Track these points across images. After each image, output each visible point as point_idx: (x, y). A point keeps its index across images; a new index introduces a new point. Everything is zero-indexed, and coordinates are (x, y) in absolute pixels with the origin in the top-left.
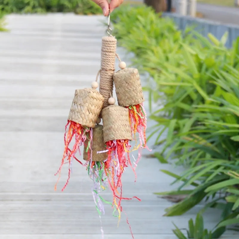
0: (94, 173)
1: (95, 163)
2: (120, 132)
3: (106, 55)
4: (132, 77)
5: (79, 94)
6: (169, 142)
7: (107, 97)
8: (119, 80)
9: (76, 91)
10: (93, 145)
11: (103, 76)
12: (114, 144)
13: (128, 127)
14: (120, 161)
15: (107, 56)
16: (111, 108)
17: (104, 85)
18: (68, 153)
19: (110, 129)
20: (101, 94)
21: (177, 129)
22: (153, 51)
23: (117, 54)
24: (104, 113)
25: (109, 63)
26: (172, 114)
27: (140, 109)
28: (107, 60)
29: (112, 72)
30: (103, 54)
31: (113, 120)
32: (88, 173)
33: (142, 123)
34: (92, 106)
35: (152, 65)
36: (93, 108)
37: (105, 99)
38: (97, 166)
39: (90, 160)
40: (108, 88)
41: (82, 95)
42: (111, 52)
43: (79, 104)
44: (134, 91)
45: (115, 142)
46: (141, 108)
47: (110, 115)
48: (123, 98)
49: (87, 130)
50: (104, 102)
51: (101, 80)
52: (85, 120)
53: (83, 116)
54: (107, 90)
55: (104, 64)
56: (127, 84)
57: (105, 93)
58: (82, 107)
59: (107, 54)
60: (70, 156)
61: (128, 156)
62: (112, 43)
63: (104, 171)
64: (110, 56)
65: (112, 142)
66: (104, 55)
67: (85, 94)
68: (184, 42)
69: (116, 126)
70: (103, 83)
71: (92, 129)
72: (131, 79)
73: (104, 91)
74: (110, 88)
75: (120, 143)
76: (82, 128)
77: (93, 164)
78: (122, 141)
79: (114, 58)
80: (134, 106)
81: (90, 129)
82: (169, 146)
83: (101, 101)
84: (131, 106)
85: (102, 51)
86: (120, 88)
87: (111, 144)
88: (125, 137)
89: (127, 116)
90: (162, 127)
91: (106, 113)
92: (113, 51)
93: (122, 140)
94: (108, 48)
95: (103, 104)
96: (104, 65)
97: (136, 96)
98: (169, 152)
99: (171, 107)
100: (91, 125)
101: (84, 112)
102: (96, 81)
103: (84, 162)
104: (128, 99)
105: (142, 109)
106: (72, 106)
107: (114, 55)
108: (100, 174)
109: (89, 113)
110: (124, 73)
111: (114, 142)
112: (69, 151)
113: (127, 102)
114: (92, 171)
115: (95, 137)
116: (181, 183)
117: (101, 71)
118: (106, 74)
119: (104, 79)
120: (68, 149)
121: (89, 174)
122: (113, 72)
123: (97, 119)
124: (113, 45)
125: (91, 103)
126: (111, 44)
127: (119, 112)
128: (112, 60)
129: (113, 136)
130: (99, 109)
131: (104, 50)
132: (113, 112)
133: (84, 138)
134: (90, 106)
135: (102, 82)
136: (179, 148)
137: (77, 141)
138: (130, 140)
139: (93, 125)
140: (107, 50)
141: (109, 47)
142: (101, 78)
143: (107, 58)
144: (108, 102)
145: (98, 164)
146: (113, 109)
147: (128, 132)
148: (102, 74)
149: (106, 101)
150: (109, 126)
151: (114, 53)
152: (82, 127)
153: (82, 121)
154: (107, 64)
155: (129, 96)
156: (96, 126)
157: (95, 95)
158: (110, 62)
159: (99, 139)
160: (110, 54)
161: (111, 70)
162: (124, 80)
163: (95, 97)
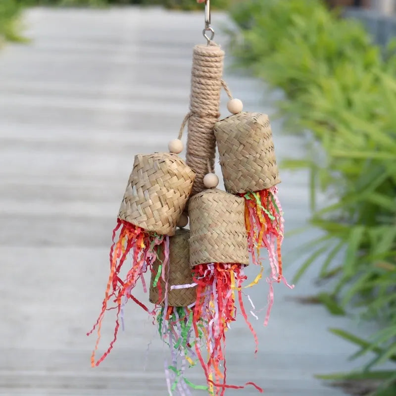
0: (171, 330)
1: (175, 310)
2: (222, 246)
3: (200, 83)
4: (253, 132)
5: (142, 165)
6: (348, 271)
7: (202, 171)
8: (226, 137)
9: (136, 158)
10: (170, 273)
11: (193, 129)
12: (209, 272)
13: (241, 236)
14: (221, 309)
15: (203, 86)
16: (206, 196)
17: (194, 147)
18: (117, 288)
19: (201, 239)
20: (189, 165)
21: (366, 247)
22: (320, 87)
23: (225, 83)
24: (193, 204)
25: (207, 102)
26: (356, 216)
27: (270, 199)
28: (203, 94)
29: (213, 120)
30: (195, 82)
31: (210, 222)
32: (160, 330)
33: (274, 229)
34: (168, 191)
35: (318, 115)
36: (170, 194)
37: (197, 177)
38: (177, 316)
39: (164, 302)
40: (204, 154)
41: (148, 167)
42: (211, 77)
43: (142, 187)
44: (255, 161)
45: (211, 268)
46: (272, 196)
47: (204, 210)
48: (234, 175)
49: (157, 241)
50: (195, 182)
51: (189, 137)
52: (152, 221)
53: (148, 210)
54: (203, 157)
55: (197, 102)
56: (242, 147)
57: (197, 163)
58: (146, 192)
59: (203, 81)
60: (120, 295)
61: (240, 298)
62: (213, 59)
63: (193, 328)
64: (209, 87)
65: (205, 266)
66: (197, 85)
67: (153, 166)
68: (384, 70)
69: (215, 235)
70: (194, 143)
71: (168, 239)
72: (250, 136)
73: (196, 159)
74: (209, 154)
75: (222, 270)
76: (148, 236)
77: (170, 311)
78: (226, 266)
79: (217, 90)
80: (256, 192)
81: (165, 239)
82: (348, 280)
83: (189, 181)
84: (249, 192)
85: (194, 75)
86: (227, 153)
87: (204, 271)
88: (233, 257)
89: (240, 214)
90: (335, 242)
91: (196, 206)
92: (216, 75)
93: (228, 264)
94: (206, 69)
95: (193, 186)
96: (196, 104)
97: (261, 172)
98: (348, 292)
99: (354, 202)
100: (166, 229)
101: (150, 202)
102: (180, 138)
103: (151, 306)
104: (242, 178)
105: (274, 201)
106: (127, 190)
107: (217, 85)
108: (184, 334)
109: (162, 207)
110: (237, 122)
111: (209, 269)
112: (119, 284)
113: (241, 185)
114: (168, 326)
115: (174, 254)
116: (370, 355)
117: (190, 116)
118: (200, 125)
119: (196, 134)
120: (115, 279)
121: (161, 333)
122: (216, 119)
123: (178, 218)
124: (217, 64)
125: (167, 185)
126: (212, 62)
127: (223, 205)
128: (213, 95)
129: (208, 256)
130: (184, 196)
131: (197, 73)
132: (211, 204)
133: (152, 258)
134: (164, 190)
135: (192, 142)
136: (369, 285)
137: (136, 263)
138: (245, 266)
139: (170, 231)
140: (202, 73)
141: (208, 67)
142: (190, 132)
143: (202, 91)
144: (202, 183)
145: (180, 311)
146: (211, 199)
147: (241, 248)
148: (192, 123)
149: (199, 180)
150: (201, 234)
151: (217, 80)
152: (147, 234)
153: (147, 222)
154: (203, 103)
155: (245, 171)
156: (176, 232)
157: (174, 167)
158: (208, 99)
159: (182, 260)
160: (208, 81)
161: (212, 115)
162: (236, 137)
163: (176, 172)
